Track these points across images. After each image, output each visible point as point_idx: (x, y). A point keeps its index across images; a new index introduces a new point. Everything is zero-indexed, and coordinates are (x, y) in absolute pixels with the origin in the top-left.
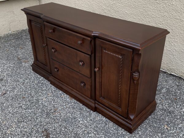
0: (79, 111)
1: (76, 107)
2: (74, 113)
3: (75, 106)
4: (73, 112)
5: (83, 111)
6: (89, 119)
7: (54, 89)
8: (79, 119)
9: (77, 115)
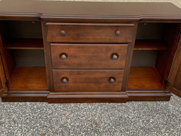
0: (115, 110)
1: (108, 108)
2: (114, 114)
3: (104, 108)
4: (111, 114)
5: (118, 108)
6: (131, 110)
7: (62, 106)
8: (125, 116)
9: (119, 114)
